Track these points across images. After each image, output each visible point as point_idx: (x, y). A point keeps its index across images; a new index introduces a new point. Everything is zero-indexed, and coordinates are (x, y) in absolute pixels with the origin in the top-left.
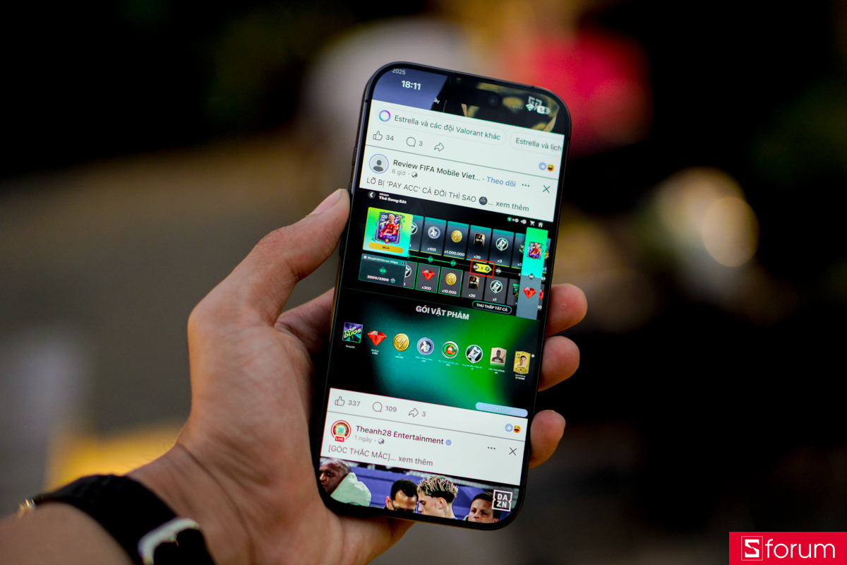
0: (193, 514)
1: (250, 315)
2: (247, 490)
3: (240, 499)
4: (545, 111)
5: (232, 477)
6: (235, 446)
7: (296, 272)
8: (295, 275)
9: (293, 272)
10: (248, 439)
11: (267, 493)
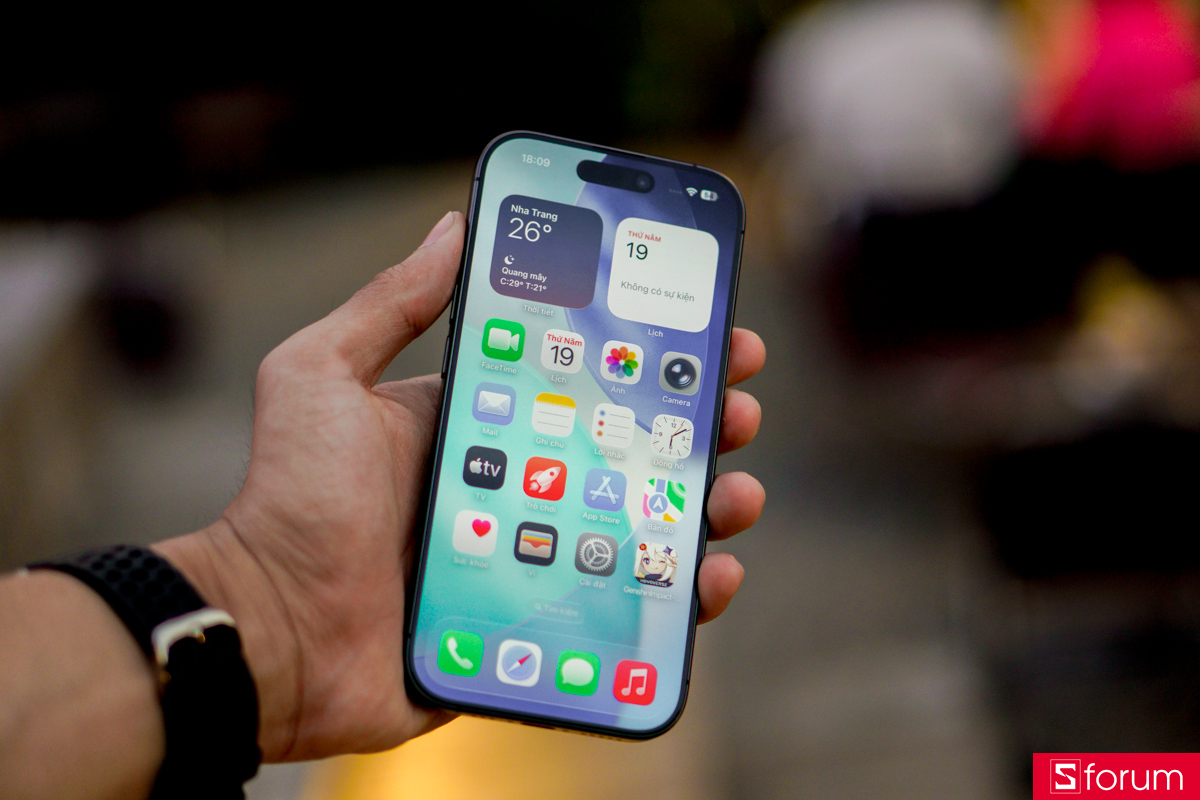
0: (228, 605)
1: (339, 368)
2: (302, 586)
3: (293, 599)
4: (712, 196)
5: (285, 567)
6: (293, 526)
7: (411, 321)
8: (409, 325)
9: (407, 321)
10: (312, 517)
11: (329, 593)
